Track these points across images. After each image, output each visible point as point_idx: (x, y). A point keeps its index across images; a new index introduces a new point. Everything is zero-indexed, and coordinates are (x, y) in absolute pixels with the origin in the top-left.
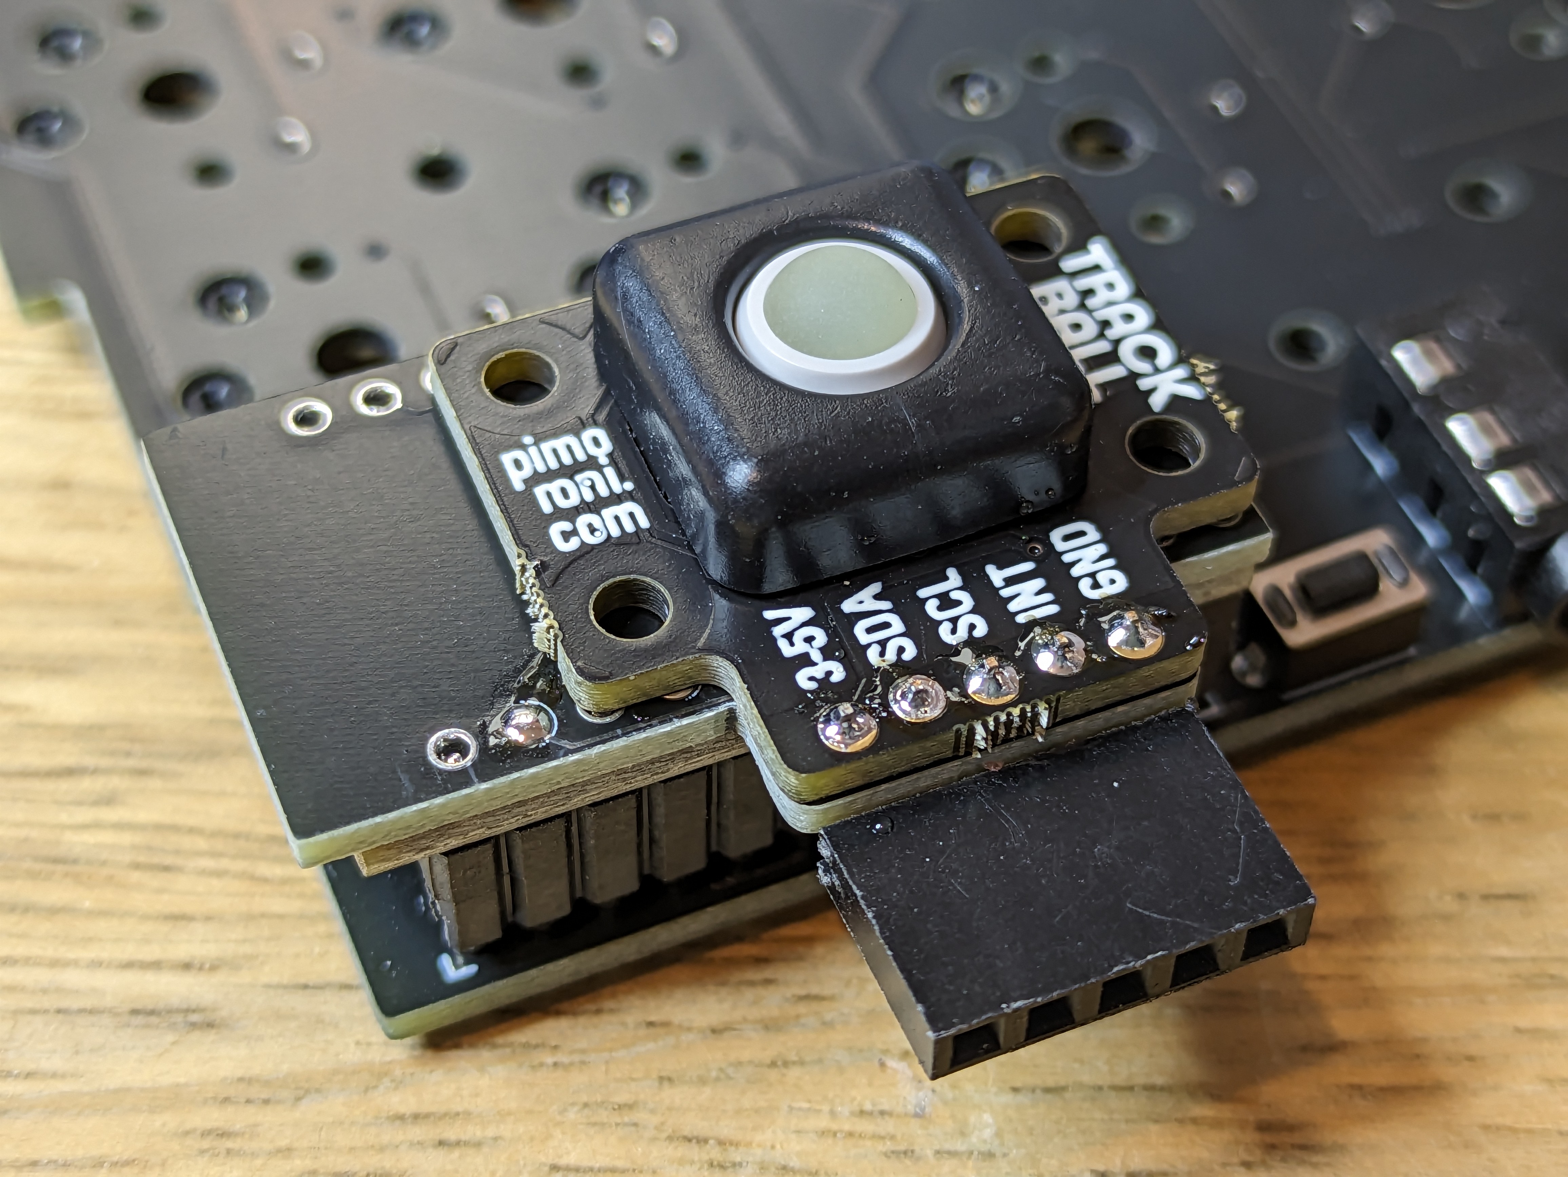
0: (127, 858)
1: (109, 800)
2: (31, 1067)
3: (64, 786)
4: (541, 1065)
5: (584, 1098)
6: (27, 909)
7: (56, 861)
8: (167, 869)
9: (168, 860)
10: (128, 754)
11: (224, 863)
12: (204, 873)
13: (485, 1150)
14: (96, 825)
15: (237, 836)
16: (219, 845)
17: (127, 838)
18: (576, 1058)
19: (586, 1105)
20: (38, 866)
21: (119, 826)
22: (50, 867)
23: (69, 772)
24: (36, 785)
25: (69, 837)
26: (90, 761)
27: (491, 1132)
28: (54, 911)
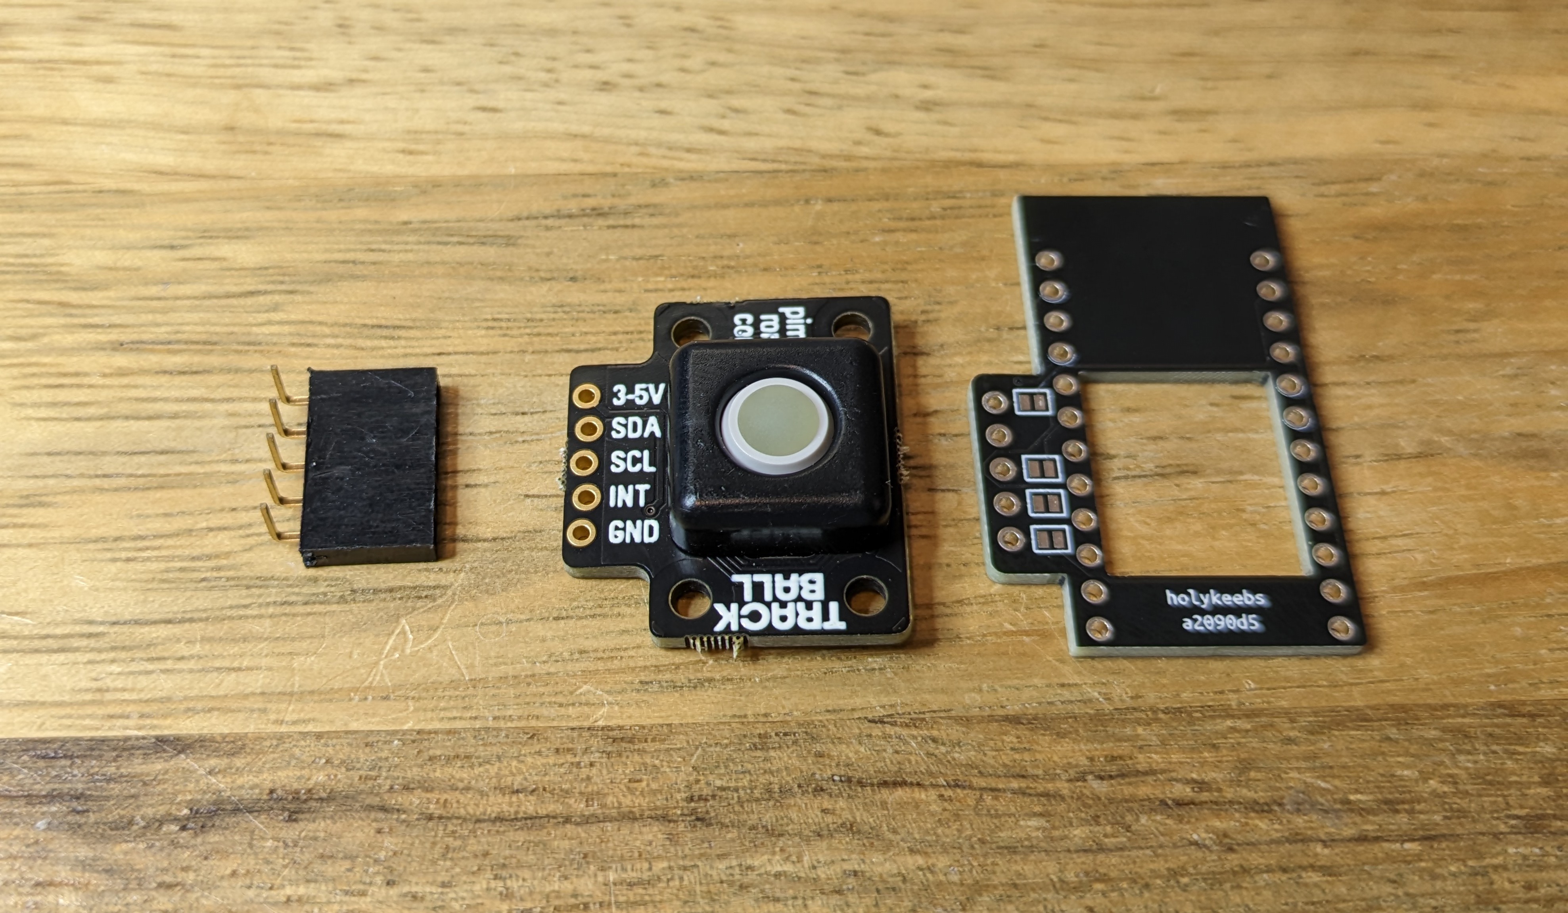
0: (288, 340)
1: (275, 308)
2: (248, 457)
3: (249, 301)
4: (517, 442)
5: (540, 459)
6: (237, 371)
7: (249, 344)
8: (309, 345)
9: (310, 341)
10: (282, 283)
11: (340, 341)
12: (328, 346)
13: (490, 488)
14: (270, 323)
15: (345, 325)
16: (336, 330)
17: (286, 329)
18: (534, 437)
19: (541, 462)
20: (240, 348)
21: (281, 323)
22: (247, 348)
23: (252, 293)
24: (234, 301)
25: (255, 329)
26: (261, 287)
27: (492, 479)
28: (251, 371)
